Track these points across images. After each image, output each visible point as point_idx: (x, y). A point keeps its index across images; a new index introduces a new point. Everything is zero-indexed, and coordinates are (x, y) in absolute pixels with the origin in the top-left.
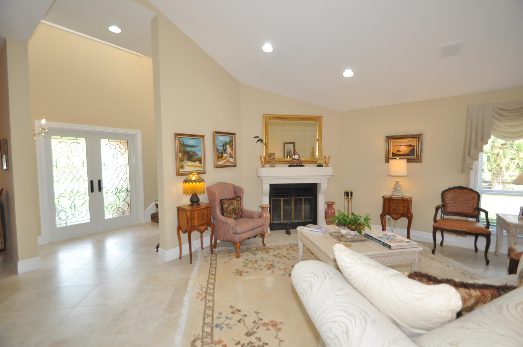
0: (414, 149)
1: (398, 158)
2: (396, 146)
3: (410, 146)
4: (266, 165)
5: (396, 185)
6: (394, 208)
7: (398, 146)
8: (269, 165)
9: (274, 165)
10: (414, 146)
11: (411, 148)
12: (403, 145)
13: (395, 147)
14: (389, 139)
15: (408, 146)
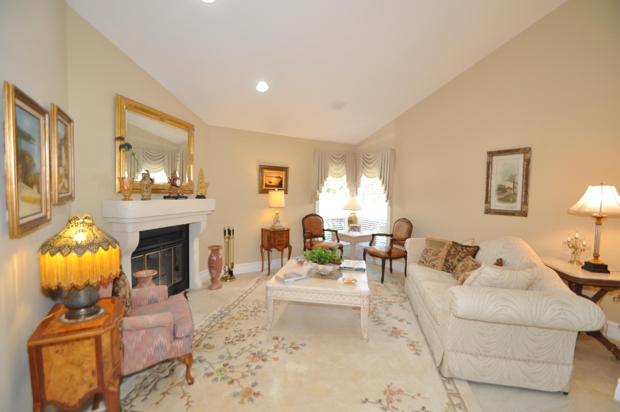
0: (281, 182)
1: (276, 190)
2: (269, 177)
3: (279, 177)
4: (133, 196)
5: (276, 216)
6: (279, 240)
7: (270, 177)
8: (139, 196)
9: (150, 196)
10: (282, 178)
11: (280, 180)
12: (274, 176)
13: (267, 177)
14: (263, 168)
15: (277, 177)
